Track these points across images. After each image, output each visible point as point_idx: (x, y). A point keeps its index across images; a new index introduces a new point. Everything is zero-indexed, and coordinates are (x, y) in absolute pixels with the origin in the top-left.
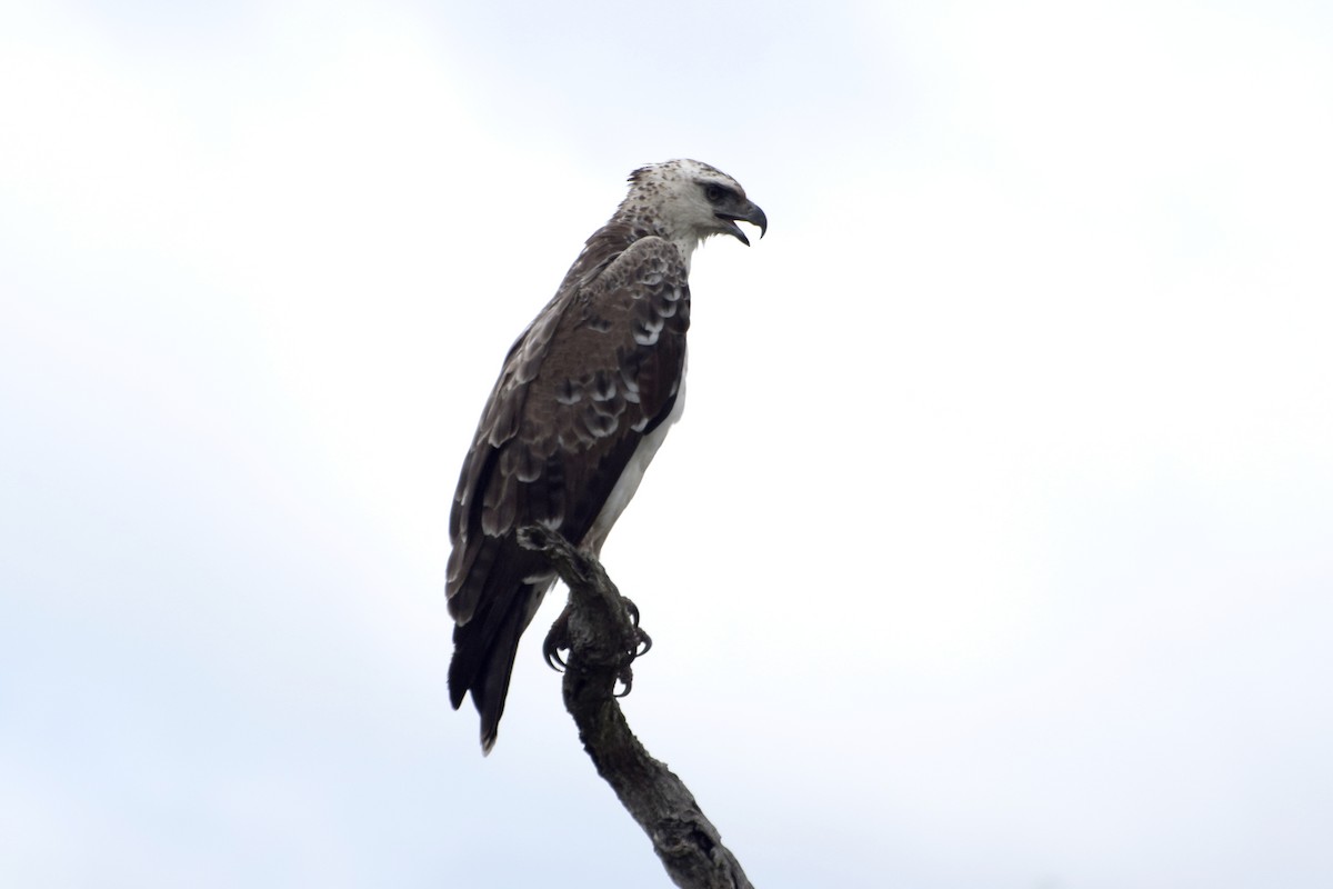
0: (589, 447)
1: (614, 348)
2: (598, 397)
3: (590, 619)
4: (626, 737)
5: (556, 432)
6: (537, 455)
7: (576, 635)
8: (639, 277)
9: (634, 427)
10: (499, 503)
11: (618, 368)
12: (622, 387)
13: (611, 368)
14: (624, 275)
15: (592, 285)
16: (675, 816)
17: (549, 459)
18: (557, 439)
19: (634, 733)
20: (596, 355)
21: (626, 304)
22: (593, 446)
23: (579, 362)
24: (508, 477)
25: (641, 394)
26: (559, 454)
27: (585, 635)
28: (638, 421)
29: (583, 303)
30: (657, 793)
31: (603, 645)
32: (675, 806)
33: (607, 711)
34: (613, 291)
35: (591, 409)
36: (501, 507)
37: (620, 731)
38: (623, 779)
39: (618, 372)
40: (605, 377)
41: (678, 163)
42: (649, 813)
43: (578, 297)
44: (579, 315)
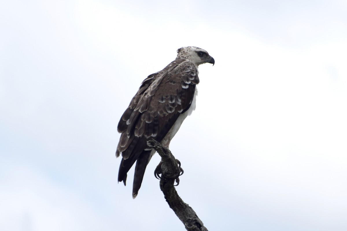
0: (166, 115)
1: (176, 89)
2: (170, 102)
3: (167, 165)
4: (177, 197)
5: (158, 110)
6: (152, 116)
7: (163, 170)
8: (184, 70)
9: (179, 111)
10: (140, 128)
11: (176, 95)
12: (177, 100)
13: (175, 95)
14: (180, 70)
15: (171, 72)
16: (191, 218)
17: (155, 117)
18: (158, 112)
19: (179, 196)
20: (171, 90)
21: (180, 77)
22: (167, 115)
23: (166, 92)
24: (143, 121)
25: (181, 102)
26: (158, 117)
27: (165, 169)
28: (180, 110)
29: (168, 76)
30: (186, 212)
31: (171, 172)
32: (191, 216)
33: (172, 190)
34: (177, 74)
35: (168, 105)
36: (140, 129)
37: (176, 196)
38: (177, 208)
39: (176, 96)
40: (173, 97)
41: (190, 47)
42: (184, 218)
43: (167, 75)
44: (167, 79)
